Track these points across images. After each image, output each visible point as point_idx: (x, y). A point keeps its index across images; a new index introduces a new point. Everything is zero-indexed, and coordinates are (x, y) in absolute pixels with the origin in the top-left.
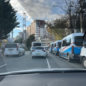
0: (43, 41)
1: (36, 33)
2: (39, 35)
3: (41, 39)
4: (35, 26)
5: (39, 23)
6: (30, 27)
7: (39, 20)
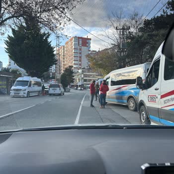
0: (86, 77)
1: (74, 60)
2: (80, 65)
3: (82, 73)
4: (73, 47)
5: (81, 42)
6: (64, 49)
7: (79, 38)
